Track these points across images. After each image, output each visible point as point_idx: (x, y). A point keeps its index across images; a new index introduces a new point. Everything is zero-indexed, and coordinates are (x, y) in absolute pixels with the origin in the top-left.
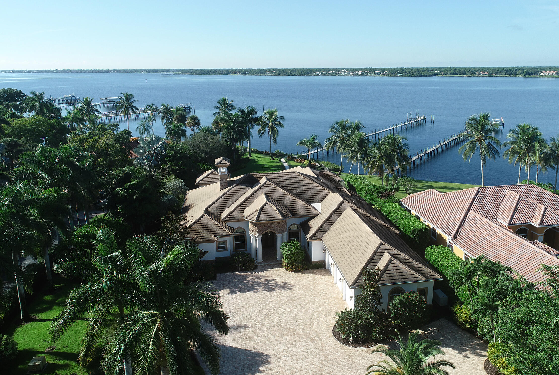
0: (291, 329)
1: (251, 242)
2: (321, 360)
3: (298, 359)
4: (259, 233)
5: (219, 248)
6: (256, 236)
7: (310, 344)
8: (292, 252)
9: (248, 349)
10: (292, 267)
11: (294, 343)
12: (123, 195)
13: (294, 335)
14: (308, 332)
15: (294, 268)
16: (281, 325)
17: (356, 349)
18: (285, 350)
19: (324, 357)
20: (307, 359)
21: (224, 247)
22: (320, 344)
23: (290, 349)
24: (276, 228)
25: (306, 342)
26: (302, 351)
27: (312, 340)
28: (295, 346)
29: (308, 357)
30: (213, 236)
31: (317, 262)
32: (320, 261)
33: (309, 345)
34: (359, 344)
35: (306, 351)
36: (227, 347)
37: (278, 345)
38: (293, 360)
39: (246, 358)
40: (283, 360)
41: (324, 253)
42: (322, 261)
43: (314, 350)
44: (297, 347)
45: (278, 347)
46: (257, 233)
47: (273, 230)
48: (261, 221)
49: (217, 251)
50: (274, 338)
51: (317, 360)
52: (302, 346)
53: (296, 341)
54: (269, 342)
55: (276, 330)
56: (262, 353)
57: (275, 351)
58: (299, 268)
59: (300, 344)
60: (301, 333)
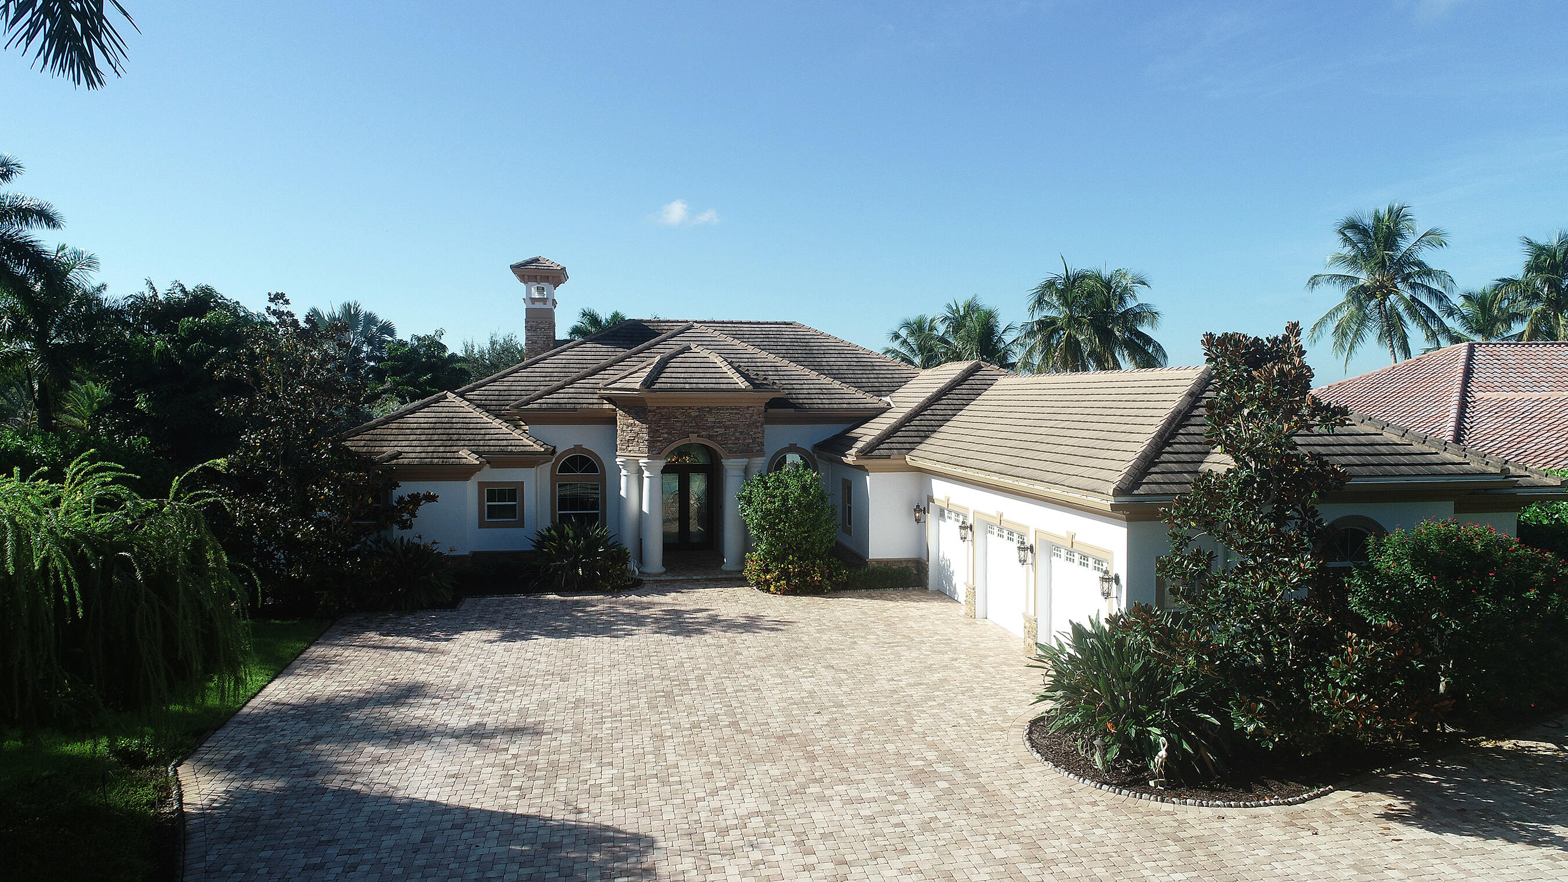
0: (792, 735)
1: (623, 493)
2: (1004, 862)
3: (848, 858)
4: (654, 450)
5: (493, 512)
6: (643, 461)
7: (914, 793)
8: (785, 499)
9: (533, 811)
10: (785, 574)
11: (814, 789)
12: (164, 353)
13: (812, 758)
14: (890, 747)
15: (796, 575)
16: (734, 724)
17: (1207, 811)
18: (758, 813)
19: (1017, 847)
20: (905, 858)
21: (511, 511)
22: (972, 791)
23: (791, 812)
24: (721, 431)
25: (881, 783)
26: (872, 819)
27: (921, 777)
28: (822, 799)
29: (911, 846)
30: (463, 453)
31: (888, 563)
32: (899, 561)
33: (905, 795)
34: (1212, 790)
35: (894, 820)
36: (400, 805)
37: (715, 792)
38: (811, 859)
39: (501, 849)
40: (745, 861)
41: (918, 520)
42: (908, 561)
43: (941, 815)
44: (836, 804)
45: (715, 804)
46: (644, 447)
47: (710, 437)
48: (661, 390)
49: (482, 524)
50: (691, 768)
51: (977, 860)
52: (861, 800)
53: (827, 780)
54: (665, 783)
55: (710, 741)
56: (608, 828)
57: (698, 822)
58: (817, 578)
59: (853, 793)
60: (850, 751)
